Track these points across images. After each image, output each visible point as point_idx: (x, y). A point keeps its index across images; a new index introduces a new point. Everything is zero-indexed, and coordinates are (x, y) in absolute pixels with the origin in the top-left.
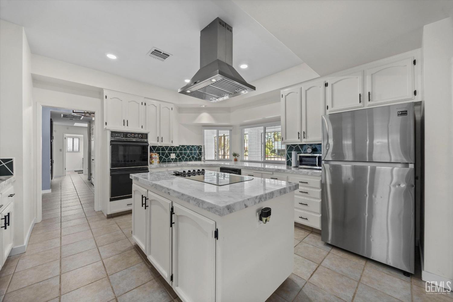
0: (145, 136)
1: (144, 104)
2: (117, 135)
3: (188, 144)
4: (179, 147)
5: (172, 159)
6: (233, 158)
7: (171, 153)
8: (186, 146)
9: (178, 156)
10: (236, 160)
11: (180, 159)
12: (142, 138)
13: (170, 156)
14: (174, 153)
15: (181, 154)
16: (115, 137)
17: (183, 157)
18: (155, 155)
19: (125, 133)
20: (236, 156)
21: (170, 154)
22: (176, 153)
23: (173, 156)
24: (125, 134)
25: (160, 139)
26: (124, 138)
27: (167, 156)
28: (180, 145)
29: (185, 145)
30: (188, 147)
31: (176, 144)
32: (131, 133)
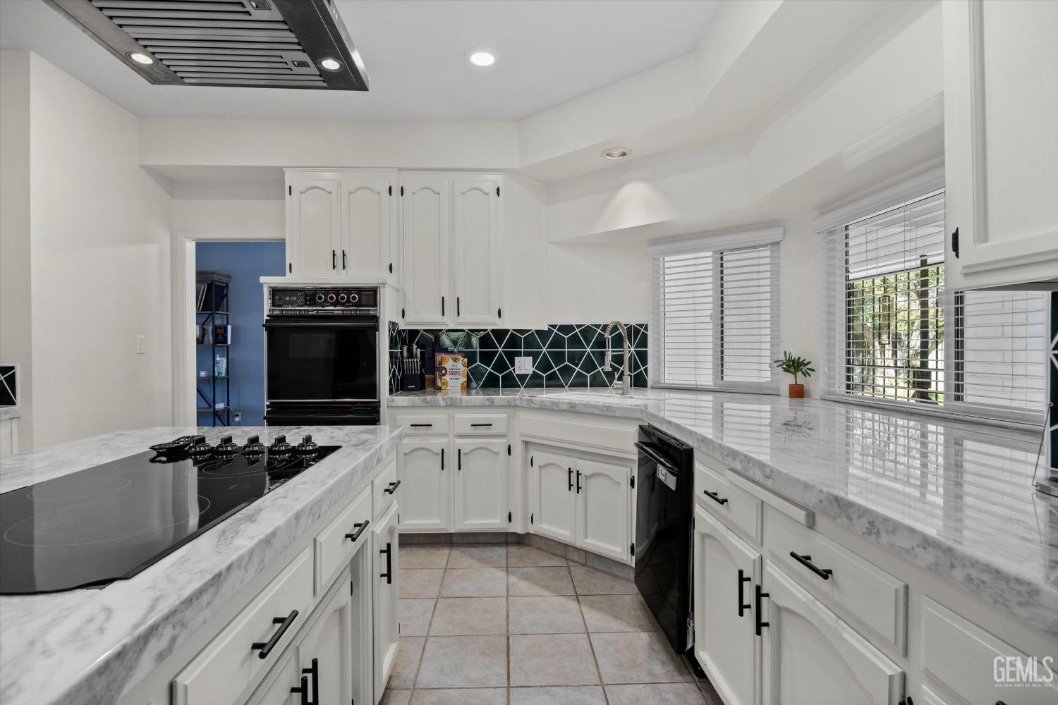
0: (369, 295)
1: (396, 191)
2: (287, 299)
3: (587, 322)
4: (550, 331)
5: (522, 377)
6: (788, 380)
7: (519, 354)
8: (578, 326)
9: (545, 366)
10: (798, 392)
11: (552, 377)
12: (358, 304)
13: (513, 365)
14: (526, 354)
15: (559, 357)
16: (282, 306)
17: (566, 371)
18: (455, 360)
19: (309, 290)
20: (799, 374)
21: (511, 356)
22: (535, 356)
23: (524, 365)
24: (309, 295)
25: (450, 306)
26: (306, 308)
27: (501, 366)
28: (554, 326)
29: (573, 322)
30: (587, 331)
31: (535, 321)
32: (326, 291)
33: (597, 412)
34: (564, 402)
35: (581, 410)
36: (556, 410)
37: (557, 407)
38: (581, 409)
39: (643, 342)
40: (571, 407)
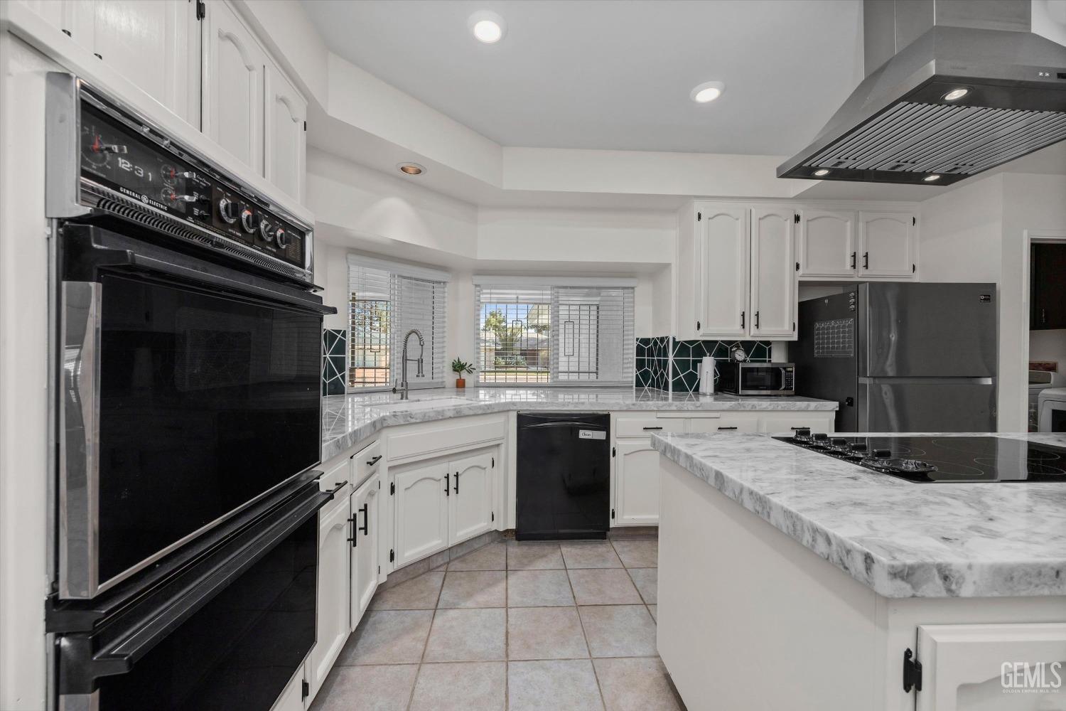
20: (463, 372)
33: (480, 412)
34: (449, 410)
35: (467, 414)
36: (441, 420)
37: (442, 416)
38: (467, 412)
39: (341, 348)
40: (457, 413)
